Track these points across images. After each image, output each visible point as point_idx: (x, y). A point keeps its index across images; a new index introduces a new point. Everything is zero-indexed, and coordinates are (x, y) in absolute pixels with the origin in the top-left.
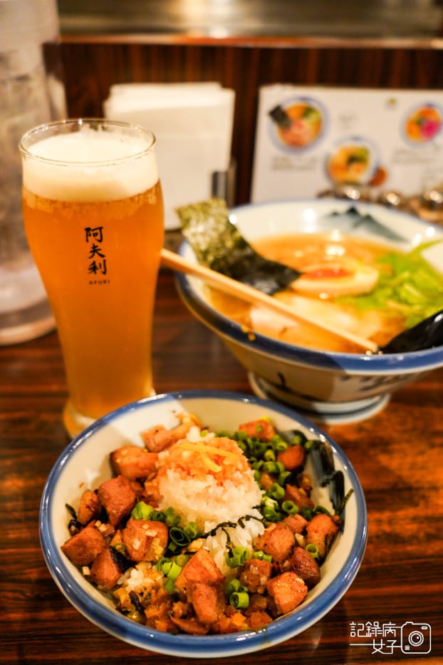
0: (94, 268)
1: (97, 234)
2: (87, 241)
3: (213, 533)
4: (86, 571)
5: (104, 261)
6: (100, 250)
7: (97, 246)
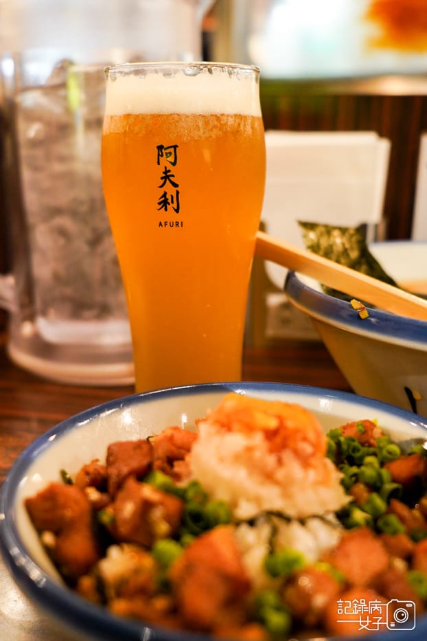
0: (164, 203)
1: (170, 153)
2: (159, 163)
3: (252, 523)
4: (49, 538)
5: (178, 192)
6: (173, 176)
7: (169, 171)
